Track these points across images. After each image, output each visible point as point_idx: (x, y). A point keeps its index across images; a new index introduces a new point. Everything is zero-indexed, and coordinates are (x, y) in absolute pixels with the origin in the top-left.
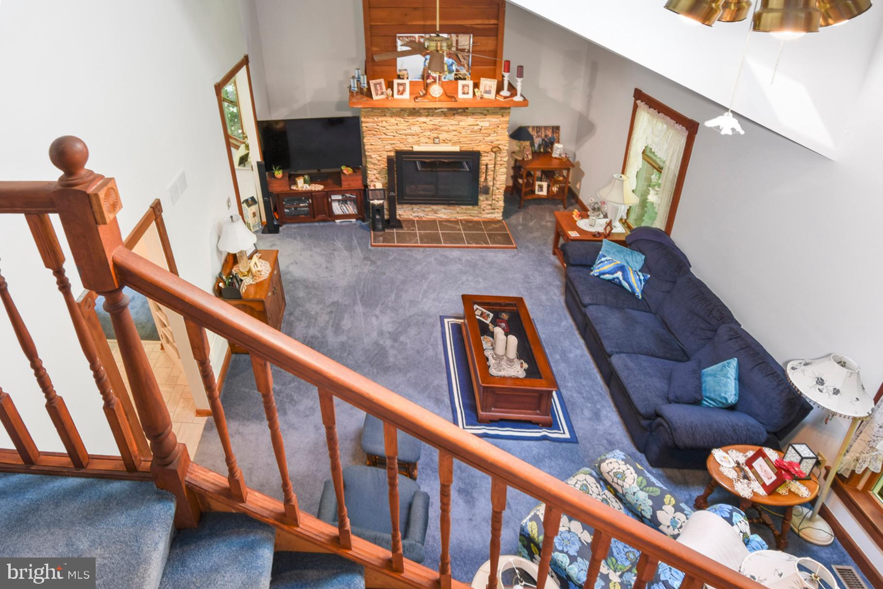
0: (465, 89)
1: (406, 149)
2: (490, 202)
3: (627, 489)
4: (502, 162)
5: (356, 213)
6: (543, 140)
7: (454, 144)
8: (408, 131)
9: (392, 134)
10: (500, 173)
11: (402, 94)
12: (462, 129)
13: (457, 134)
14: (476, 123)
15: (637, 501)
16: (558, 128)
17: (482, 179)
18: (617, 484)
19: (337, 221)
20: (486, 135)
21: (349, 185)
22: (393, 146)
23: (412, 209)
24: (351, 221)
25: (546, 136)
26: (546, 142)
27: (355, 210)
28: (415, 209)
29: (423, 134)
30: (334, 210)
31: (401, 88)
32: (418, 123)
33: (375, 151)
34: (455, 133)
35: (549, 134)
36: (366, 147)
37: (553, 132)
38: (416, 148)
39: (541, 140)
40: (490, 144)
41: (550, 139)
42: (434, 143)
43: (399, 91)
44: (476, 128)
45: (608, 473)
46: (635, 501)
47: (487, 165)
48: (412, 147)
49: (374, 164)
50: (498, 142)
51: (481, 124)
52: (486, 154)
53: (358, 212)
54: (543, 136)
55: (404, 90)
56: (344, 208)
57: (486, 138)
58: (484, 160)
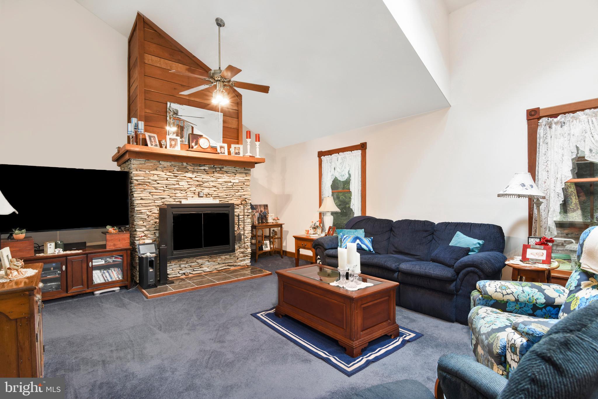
0: (222, 150)
1: (175, 203)
2: (242, 250)
3: (516, 292)
4: (248, 214)
5: (121, 278)
6: (260, 214)
7: (215, 198)
8: (177, 186)
9: (162, 188)
10: (247, 223)
11: (174, 147)
12: (220, 185)
13: (217, 189)
14: (229, 180)
15: (529, 295)
16: (267, 206)
17: (236, 229)
18: (508, 294)
19: (97, 292)
20: (236, 191)
21: (114, 245)
22: (163, 200)
23: (180, 266)
24: (114, 291)
25: (261, 211)
26: (262, 216)
27: (120, 276)
28: (182, 266)
29: (190, 189)
30: (94, 279)
31: (173, 143)
32: (185, 178)
33: (146, 206)
34: (215, 189)
35: (263, 209)
36: (136, 202)
37: (264, 209)
38: (184, 202)
39: (259, 214)
40: (240, 198)
41: (264, 213)
42: (199, 197)
43: (171, 145)
44: (230, 184)
45: (496, 291)
46: (528, 297)
47: (238, 216)
48: (181, 202)
49: (144, 220)
50: (244, 197)
51: (233, 181)
52: (237, 207)
53: (123, 278)
54: (259, 211)
55: (175, 145)
56: (107, 274)
57: (236, 194)
58: (237, 211)
